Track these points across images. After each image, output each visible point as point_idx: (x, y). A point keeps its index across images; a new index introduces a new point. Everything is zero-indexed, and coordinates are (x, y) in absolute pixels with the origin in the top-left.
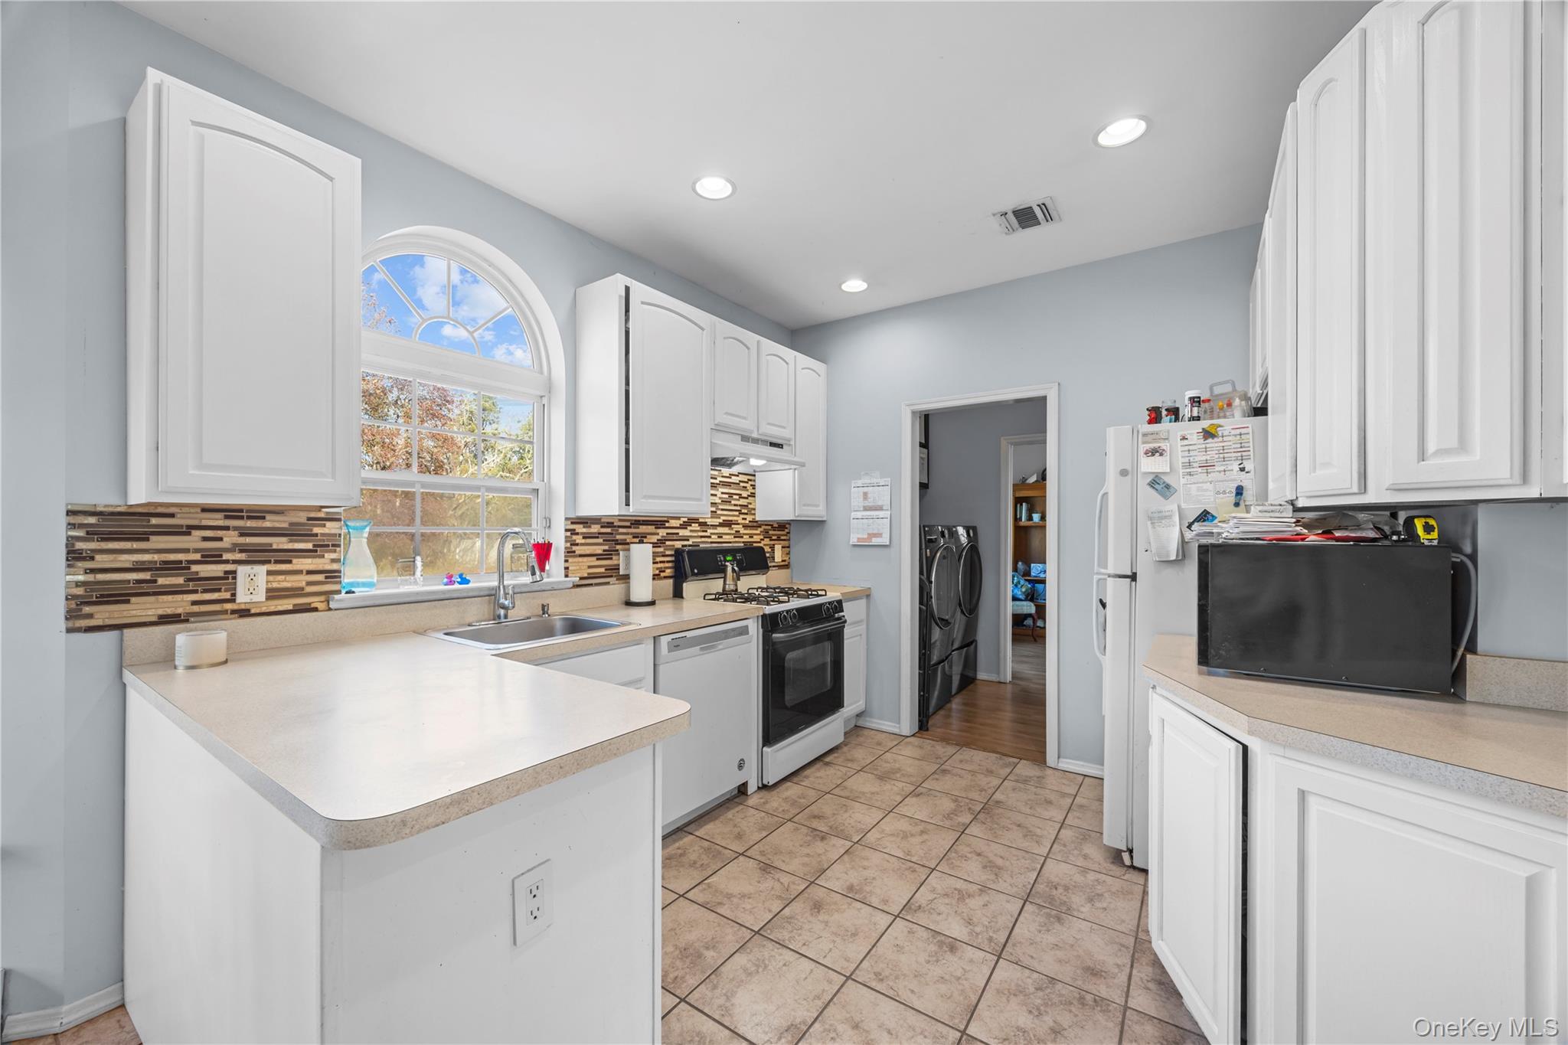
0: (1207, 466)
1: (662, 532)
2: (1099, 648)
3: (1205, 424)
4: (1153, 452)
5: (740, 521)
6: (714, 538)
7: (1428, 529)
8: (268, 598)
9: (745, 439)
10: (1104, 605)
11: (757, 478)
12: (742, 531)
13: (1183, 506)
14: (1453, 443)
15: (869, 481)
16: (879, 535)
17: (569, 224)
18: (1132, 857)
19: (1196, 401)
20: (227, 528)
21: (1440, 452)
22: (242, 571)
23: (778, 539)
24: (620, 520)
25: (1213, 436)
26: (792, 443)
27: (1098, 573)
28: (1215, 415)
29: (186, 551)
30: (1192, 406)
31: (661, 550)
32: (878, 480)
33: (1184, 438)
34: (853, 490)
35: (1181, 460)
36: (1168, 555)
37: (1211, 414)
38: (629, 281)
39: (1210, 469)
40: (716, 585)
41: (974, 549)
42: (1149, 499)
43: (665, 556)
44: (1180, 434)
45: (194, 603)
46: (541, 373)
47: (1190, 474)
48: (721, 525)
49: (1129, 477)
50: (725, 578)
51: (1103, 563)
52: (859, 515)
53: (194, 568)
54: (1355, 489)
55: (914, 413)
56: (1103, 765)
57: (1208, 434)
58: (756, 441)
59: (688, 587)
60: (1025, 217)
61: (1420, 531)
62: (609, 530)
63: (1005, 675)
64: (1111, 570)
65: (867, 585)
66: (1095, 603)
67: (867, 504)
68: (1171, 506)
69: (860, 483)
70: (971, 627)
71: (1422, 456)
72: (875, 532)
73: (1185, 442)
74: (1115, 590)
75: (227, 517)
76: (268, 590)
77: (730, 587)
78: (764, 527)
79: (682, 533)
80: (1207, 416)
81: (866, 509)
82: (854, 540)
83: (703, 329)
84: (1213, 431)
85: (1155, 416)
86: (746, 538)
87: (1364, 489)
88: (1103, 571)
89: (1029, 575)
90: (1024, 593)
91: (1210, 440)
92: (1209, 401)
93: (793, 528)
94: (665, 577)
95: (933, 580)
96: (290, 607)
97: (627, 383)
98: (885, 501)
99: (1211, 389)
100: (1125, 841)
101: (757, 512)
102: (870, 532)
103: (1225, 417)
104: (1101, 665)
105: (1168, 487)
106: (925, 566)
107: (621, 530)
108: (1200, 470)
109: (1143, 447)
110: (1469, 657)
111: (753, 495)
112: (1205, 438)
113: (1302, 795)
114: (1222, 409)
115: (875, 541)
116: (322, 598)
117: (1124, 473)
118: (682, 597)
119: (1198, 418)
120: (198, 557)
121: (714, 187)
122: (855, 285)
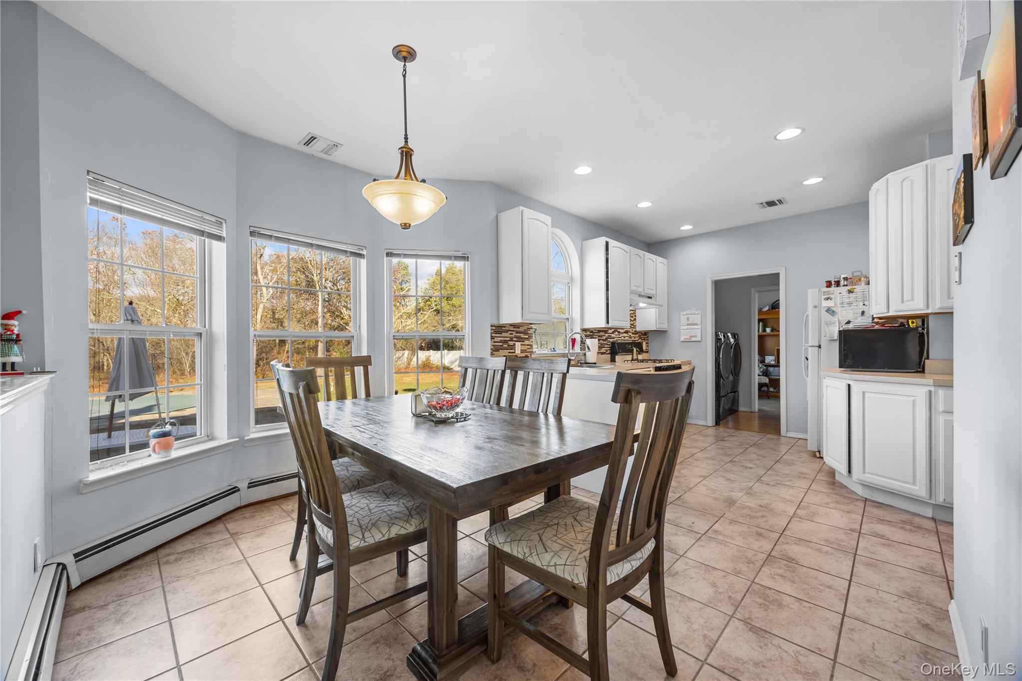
0: (850, 304)
1: (607, 335)
2: (805, 375)
3: (849, 288)
4: (828, 299)
5: (631, 331)
6: (623, 338)
7: (913, 323)
8: (521, 352)
9: (640, 296)
10: (807, 359)
11: (637, 312)
12: (632, 335)
13: (840, 319)
14: (910, 299)
15: (689, 312)
16: (696, 336)
17: (573, 215)
18: (820, 454)
19: (846, 279)
20: (513, 331)
21: (907, 301)
22: (517, 343)
23: (644, 339)
24: (595, 330)
25: (852, 292)
26: (655, 296)
27: (805, 346)
28: (854, 284)
29: (507, 337)
30: (844, 281)
31: (606, 342)
32: (695, 312)
33: (840, 293)
34: (681, 316)
35: (839, 302)
36: (834, 337)
37: (852, 284)
38: (608, 240)
39: (851, 305)
40: (629, 357)
41: (737, 345)
42: (826, 317)
43: (608, 345)
44: (838, 292)
45: (509, 353)
46: (568, 273)
47: (843, 307)
48: (625, 332)
49: (818, 308)
50: (633, 355)
51: (807, 342)
52: (685, 327)
53: (509, 342)
54: (886, 312)
55: (712, 281)
56: (807, 433)
57: (850, 292)
58: (643, 296)
59: (618, 358)
60: (771, 204)
61: (910, 323)
62: (591, 334)
63: (755, 408)
64: (810, 344)
65: (689, 359)
66: (803, 358)
67: (688, 322)
68: (835, 319)
69: (685, 313)
70: (735, 383)
71: (903, 302)
72: (693, 335)
73: (841, 295)
74: (812, 353)
75: (514, 328)
76: (521, 350)
77: (635, 357)
78: (639, 334)
79: (613, 335)
80: (851, 284)
81: (688, 325)
82: (682, 339)
83: (627, 253)
84: (852, 290)
85: (829, 284)
86: (633, 339)
87: (888, 311)
88: (807, 345)
89: (764, 362)
90: (762, 372)
91: (851, 294)
92: (851, 278)
93: (649, 335)
94: (608, 354)
95: (721, 357)
96: (524, 356)
97: (607, 277)
98: (699, 321)
99: (853, 273)
100: (817, 448)
101: (637, 327)
102: (691, 335)
103: (858, 285)
104: (806, 382)
105: (834, 312)
106: (717, 350)
107: (595, 334)
108: (847, 305)
109: (823, 297)
110: (926, 360)
111: (635, 320)
112: (849, 293)
113: (864, 393)
114: (857, 281)
115: (693, 339)
116: (530, 353)
117: (815, 307)
118: (615, 362)
119: (847, 285)
120: (509, 339)
121: (644, 205)
122: (687, 227)
